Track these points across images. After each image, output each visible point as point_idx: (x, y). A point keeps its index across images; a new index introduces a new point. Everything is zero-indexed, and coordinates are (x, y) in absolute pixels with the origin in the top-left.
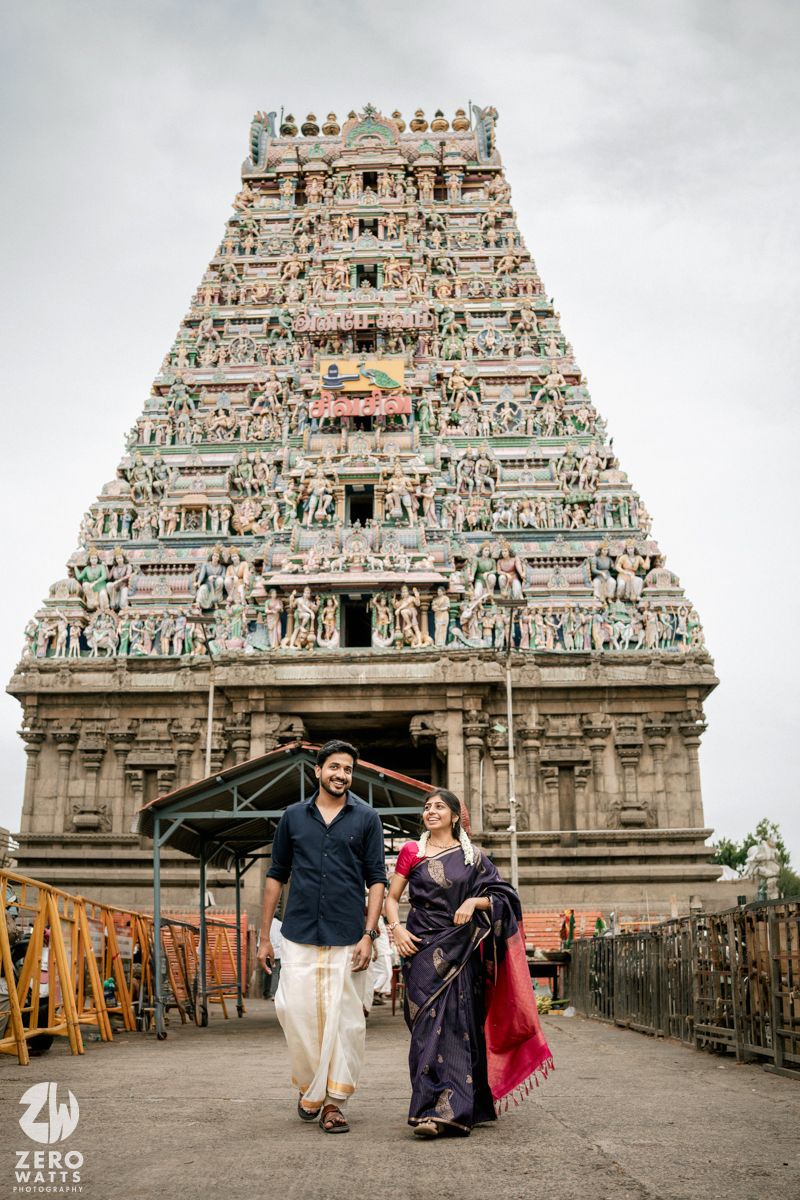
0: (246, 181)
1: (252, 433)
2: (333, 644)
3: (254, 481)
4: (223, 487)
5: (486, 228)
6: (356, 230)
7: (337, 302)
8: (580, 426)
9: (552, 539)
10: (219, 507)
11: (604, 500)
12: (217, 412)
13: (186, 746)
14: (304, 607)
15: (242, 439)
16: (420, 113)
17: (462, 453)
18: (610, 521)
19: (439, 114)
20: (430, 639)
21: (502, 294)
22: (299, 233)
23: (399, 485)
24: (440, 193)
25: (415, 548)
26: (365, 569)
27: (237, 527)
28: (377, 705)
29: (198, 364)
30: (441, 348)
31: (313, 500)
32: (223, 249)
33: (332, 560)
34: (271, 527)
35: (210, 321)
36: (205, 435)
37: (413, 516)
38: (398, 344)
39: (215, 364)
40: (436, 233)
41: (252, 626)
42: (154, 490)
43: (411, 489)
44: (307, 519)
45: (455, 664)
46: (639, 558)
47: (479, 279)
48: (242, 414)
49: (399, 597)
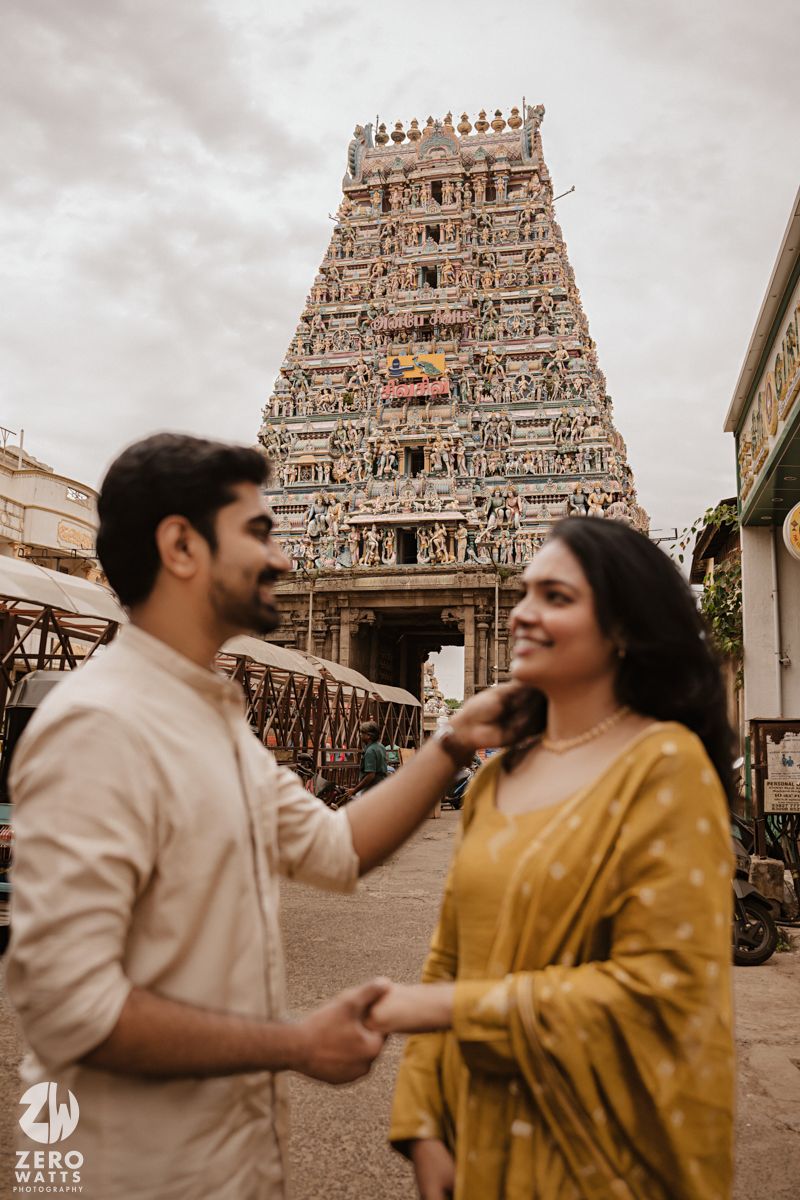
0: (346, 193)
1: (346, 406)
2: (391, 562)
3: (347, 443)
4: (325, 448)
5: (524, 223)
6: (424, 234)
7: (406, 301)
8: (575, 393)
9: (545, 481)
10: (322, 463)
11: (584, 451)
12: (322, 391)
13: (302, 629)
14: (372, 537)
15: (340, 411)
16: (483, 115)
17: (489, 415)
18: (588, 467)
19: (498, 114)
20: (453, 557)
21: (530, 283)
22: (385, 236)
23: (440, 447)
24: (491, 193)
25: (447, 493)
26: (412, 510)
27: (335, 477)
28: (420, 603)
29: (311, 352)
30: (481, 331)
31: (383, 459)
32: (329, 253)
33: (391, 504)
34: (357, 478)
35: (320, 317)
36: (315, 409)
37: (450, 468)
38: (448, 333)
39: (323, 351)
40: (486, 230)
41: (342, 549)
42: (281, 451)
43: (448, 449)
44: (380, 472)
45: (467, 575)
46: (605, 495)
47: (513, 271)
48: (340, 392)
49: (434, 531)
